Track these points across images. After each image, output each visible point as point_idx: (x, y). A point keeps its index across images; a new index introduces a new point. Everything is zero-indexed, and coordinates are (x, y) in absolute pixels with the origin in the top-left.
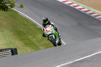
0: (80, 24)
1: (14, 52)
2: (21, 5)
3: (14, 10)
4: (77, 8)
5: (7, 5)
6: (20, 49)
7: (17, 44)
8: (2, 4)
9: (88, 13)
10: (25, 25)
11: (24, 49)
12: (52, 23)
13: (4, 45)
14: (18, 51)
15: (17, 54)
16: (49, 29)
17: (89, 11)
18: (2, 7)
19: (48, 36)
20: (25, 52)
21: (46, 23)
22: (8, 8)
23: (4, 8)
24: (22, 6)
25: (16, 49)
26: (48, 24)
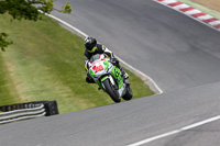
0: (194, 49)
1: (51, 109)
2: (67, 7)
3: (50, 18)
4: (189, 13)
5: (37, 6)
6: (63, 103)
7: (57, 92)
8: (25, 4)
9: (212, 23)
10: (75, 50)
11: (72, 102)
12: (107, 50)
13: (28, 94)
14: (59, 107)
15: (57, 113)
16: (101, 64)
17: (215, 19)
18: (24, 10)
19: (100, 80)
20: (75, 109)
21: (92, 50)
22: (37, 13)
23: (30, 14)
24: (68, 10)
25: (55, 103)
26: (96, 52)
